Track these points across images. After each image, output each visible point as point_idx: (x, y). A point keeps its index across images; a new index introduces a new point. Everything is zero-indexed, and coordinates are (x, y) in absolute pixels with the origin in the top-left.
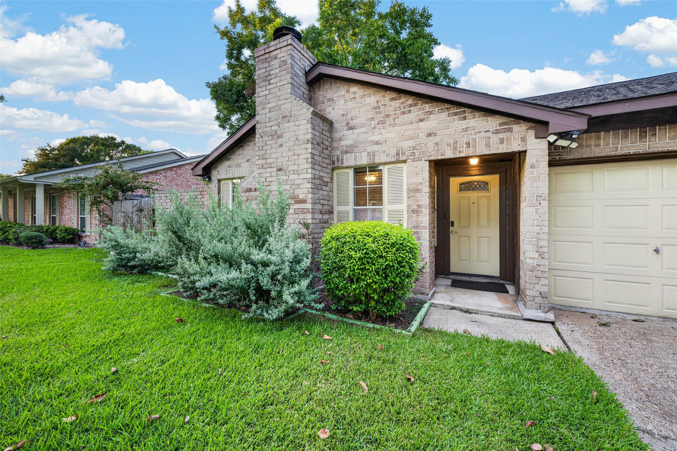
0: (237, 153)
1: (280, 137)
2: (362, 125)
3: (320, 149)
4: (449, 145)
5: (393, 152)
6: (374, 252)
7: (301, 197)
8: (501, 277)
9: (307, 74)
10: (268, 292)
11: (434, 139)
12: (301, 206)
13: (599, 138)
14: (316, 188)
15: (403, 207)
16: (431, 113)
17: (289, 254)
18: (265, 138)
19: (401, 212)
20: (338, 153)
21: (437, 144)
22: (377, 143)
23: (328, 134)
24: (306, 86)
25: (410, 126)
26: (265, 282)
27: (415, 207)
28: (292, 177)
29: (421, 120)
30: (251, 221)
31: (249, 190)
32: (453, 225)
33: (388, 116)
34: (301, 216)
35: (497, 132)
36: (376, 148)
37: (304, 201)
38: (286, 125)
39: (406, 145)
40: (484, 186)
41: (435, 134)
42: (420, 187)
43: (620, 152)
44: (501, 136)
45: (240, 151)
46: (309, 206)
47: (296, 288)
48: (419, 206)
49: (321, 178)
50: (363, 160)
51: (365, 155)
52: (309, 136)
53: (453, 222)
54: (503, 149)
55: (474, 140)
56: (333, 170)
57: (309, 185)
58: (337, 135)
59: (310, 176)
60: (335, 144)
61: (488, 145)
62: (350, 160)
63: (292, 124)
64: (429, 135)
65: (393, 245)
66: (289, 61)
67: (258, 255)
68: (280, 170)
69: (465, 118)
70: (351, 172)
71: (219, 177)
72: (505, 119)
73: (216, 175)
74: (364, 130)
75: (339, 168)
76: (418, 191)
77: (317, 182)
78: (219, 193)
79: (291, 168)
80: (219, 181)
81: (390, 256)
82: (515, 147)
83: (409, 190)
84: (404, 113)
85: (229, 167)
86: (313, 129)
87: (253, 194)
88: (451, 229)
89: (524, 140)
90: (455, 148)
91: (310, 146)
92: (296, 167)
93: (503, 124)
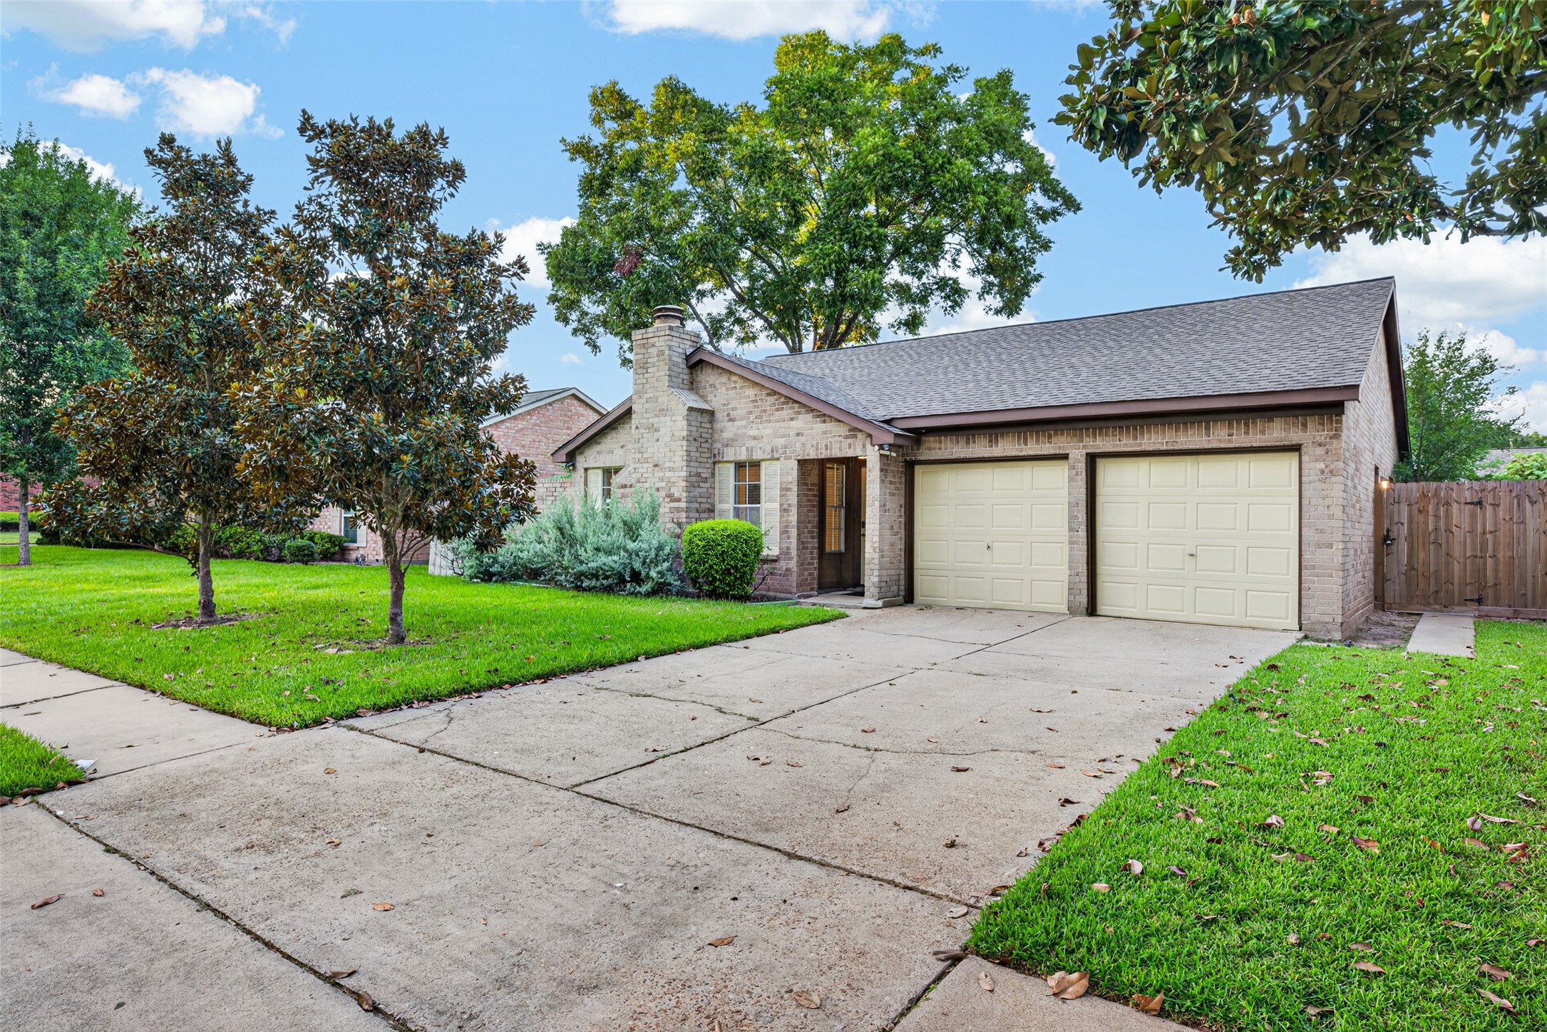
0: (609, 437)
1: (657, 430)
2: (741, 419)
3: (697, 444)
4: (813, 446)
5: (768, 448)
7: (676, 495)
9: (688, 358)
10: (640, 573)
11: (803, 439)
12: (676, 505)
14: (691, 486)
15: (777, 505)
16: (799, 413)
17: (655, 543)
18: (642, 431)
19: (775, 510)
20: (719, 445)
21: (803, 443)
22: (755, 438)
23: (708, 425)
24: (687, 371)
25: (783, 424)
26: (637, 565)
27: (786, 506)
28: (668, 474)
29: (792, 419)
30: (627, 518)
31: (625, 486)
33: (765, 411)
34: (676, 515)
35: (846, 437)
36: (753, 443)
37: (679, 500)
38: (662, 419)
39: (780, 442)
41: (802, 435)
42: (790, 486)
44: (849, 441)
45: (613, 434)
46: (683, 505)
47: (659, 568)
48: (789, 505)
49: (698, 475)
50: (743, 456)
51: (744, 449)
52: (685, 433)
54: (850, 453)
55: (831, 443)
56: (714, 463)
57: (684, 484)
58: (718, 426)
59: (684, 474)
60: (716, 436)
61: (841, 449)
62: (730, 454)
63: (667, 419)
64: (798, 434)
66: (667, 352)
67: (631, 546)
68: (656, 466)
69: (824, 422)
70: (732, 466)
71: (586, 466)
72: (849, 427)
73: (581, 462)
74: (743, 423)
75: (720, 462)
76: (788, 489)
77: (694, 479)
78: (586, 484)
79: (668, 465)
80: (586, 470)
82: (858, 453)
83: (781, 489)
84: (778, 410)
85: (599, 453)
86: (689, 425)
87: (628, 490)
89: (864, 446)
90: (817, 450)
91: (685, 443)
92: (671, 465)
93: (850, 430)
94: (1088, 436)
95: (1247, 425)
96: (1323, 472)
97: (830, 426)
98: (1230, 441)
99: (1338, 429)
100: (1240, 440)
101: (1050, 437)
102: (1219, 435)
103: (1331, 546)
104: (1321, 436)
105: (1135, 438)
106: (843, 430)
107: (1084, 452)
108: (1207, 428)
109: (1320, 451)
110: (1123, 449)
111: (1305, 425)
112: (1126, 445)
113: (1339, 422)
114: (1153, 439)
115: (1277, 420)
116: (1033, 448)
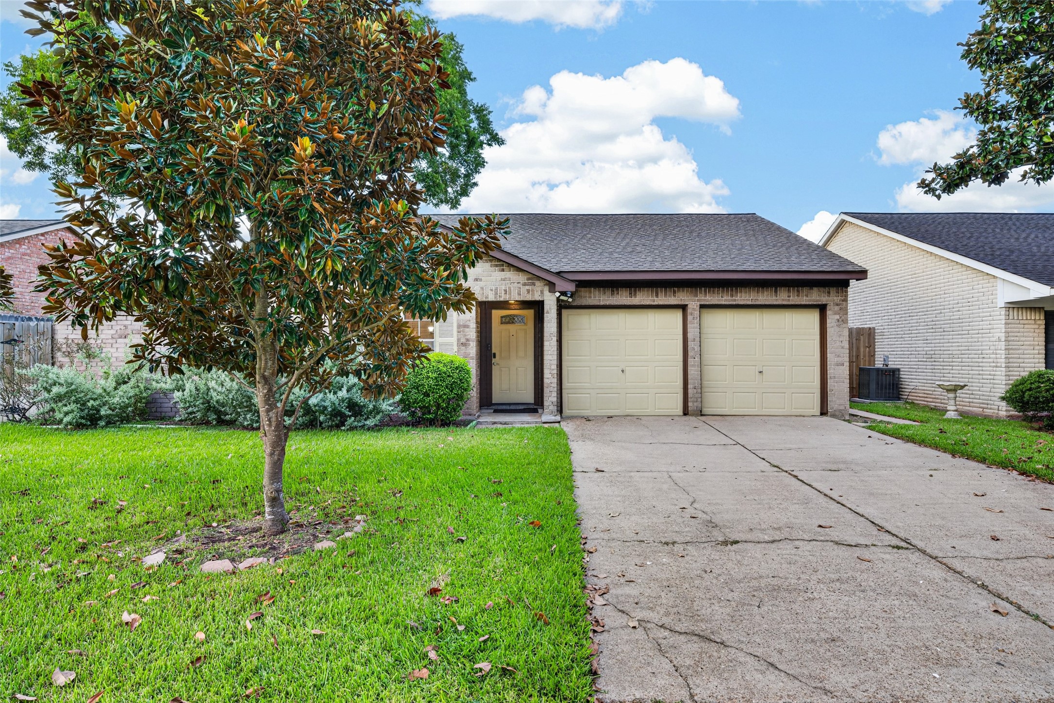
4: (492, 290)
6: (445, 373)
8: (535, 404)
11: (481, 284)
13: (590, 292)
15: (454, 340)
19: (451, 344)
21: (482, 288)
27: (463, 340)
32: (495, 357)
35: (525, 284)
40: (522, 320)
41: (481, 280)
42: (468, 323)
43: (602, 303)
44: (527, 287)
48: (468, 340)
53: (495, 354)
54: (530, 297)
55: (510, 288)
61: (519, 294)
64: (476, 280)
65: (457, 368)
69: (503, 270)
72: (530, 276)
81: (456, 375)
82: (537, 297)
83: (459, 326)
88: (494, 360)
89: (542, 292)
90: (496, 294)
93: (528, 279)
94: (701, 293)
95: (798, 291)
96: (838, 321)
97: (510, 274)
98: (789, 300)
99: (846, 296)
100: (794, 299)
101: (674, 292)
102: (783, 297)
103: (843, 365)
104: (837, 299)
105: (732, 296)
106: (522, 278)
107: (698, 303)
108: (776, 292)
109: (837, 308)
110: (723, 303)
111: (829, 293)
112: (726, 300)
113: (847, 292)
114: (743, 297)
115: (815, 289)
116: (662, 300)
